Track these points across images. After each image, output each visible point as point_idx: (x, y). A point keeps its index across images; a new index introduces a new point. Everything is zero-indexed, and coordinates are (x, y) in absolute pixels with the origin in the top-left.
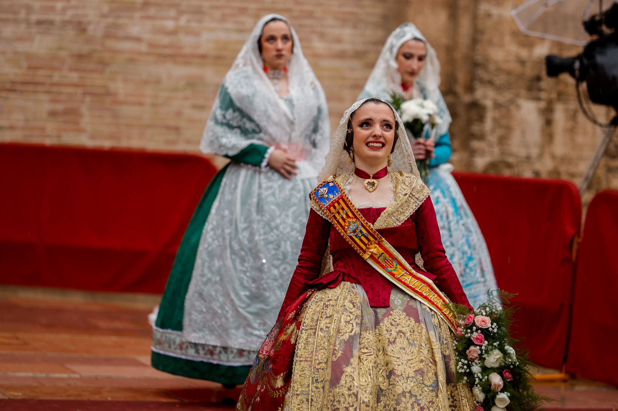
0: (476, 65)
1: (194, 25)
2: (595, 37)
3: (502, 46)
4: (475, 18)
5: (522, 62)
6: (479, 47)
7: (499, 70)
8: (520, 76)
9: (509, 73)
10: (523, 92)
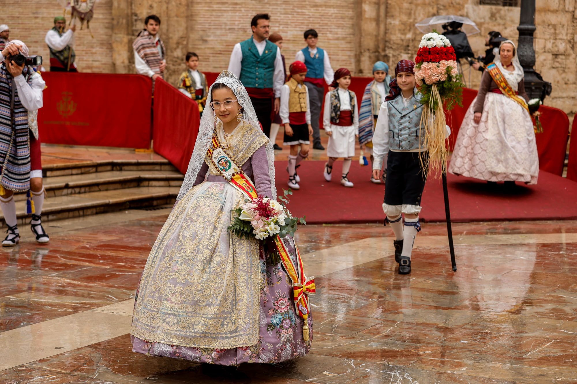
0: (386, 41)
1: (285, 29)
2: (446, 31)
3: (395, 34)
4: (386, 24)
5: (402, 40)
6: (387, 35)
7: (394, 43)
8: (402, 45)
9: (398, 44)
10: (403, 51)
